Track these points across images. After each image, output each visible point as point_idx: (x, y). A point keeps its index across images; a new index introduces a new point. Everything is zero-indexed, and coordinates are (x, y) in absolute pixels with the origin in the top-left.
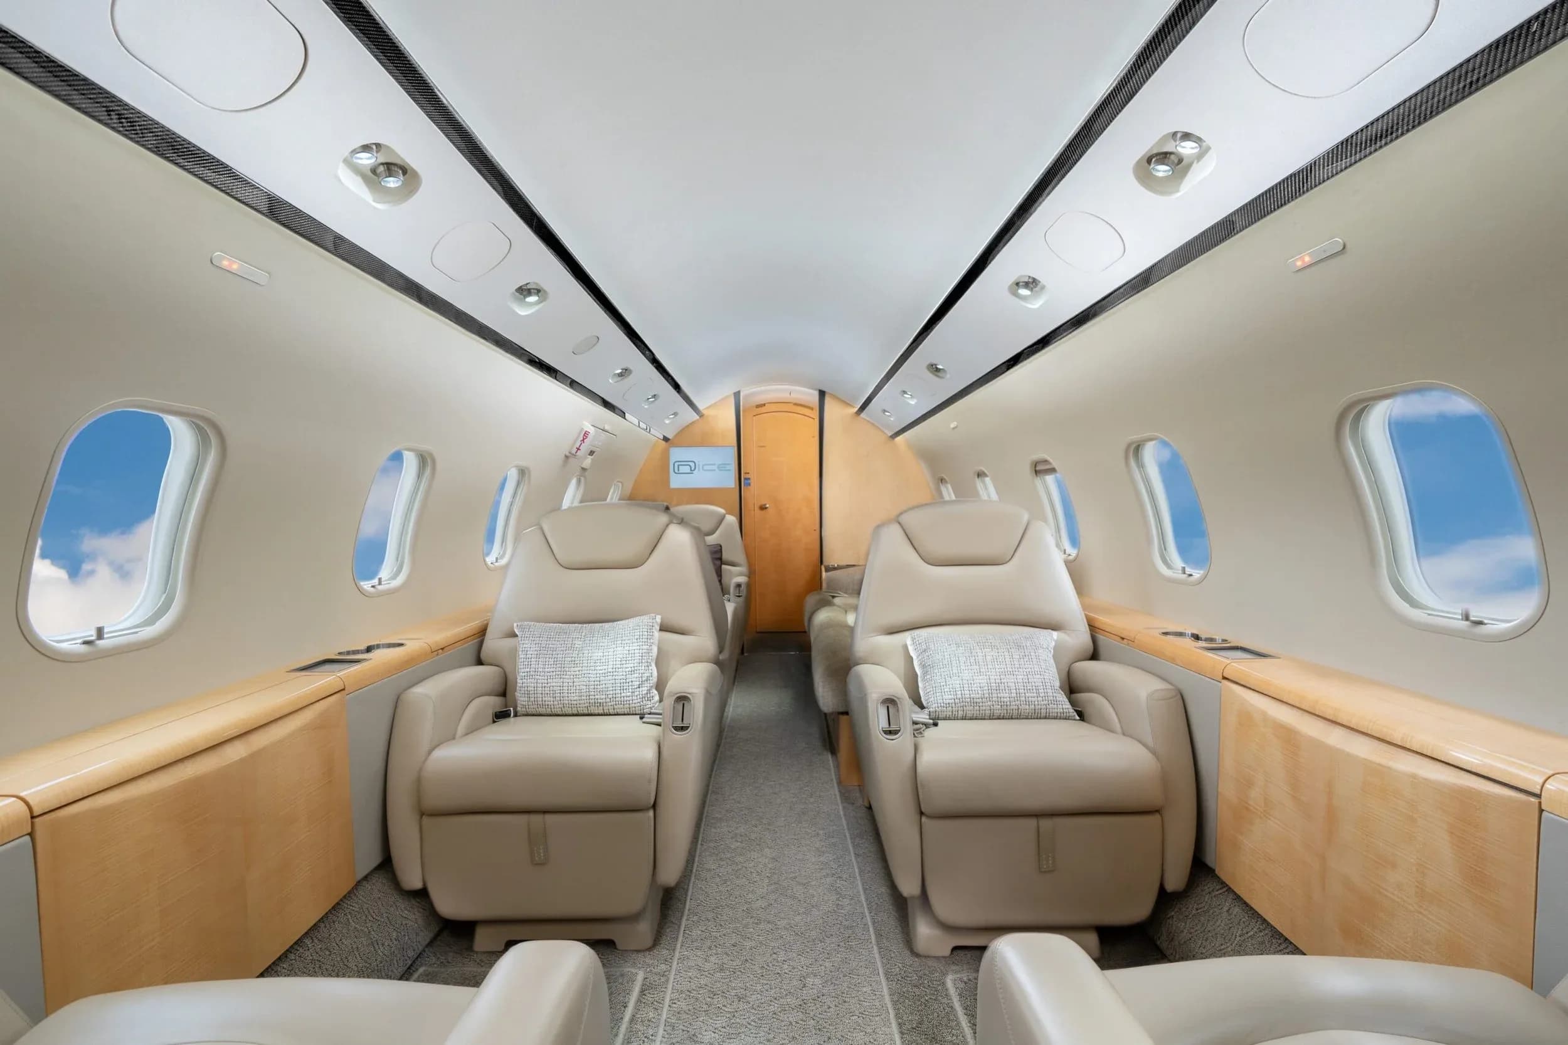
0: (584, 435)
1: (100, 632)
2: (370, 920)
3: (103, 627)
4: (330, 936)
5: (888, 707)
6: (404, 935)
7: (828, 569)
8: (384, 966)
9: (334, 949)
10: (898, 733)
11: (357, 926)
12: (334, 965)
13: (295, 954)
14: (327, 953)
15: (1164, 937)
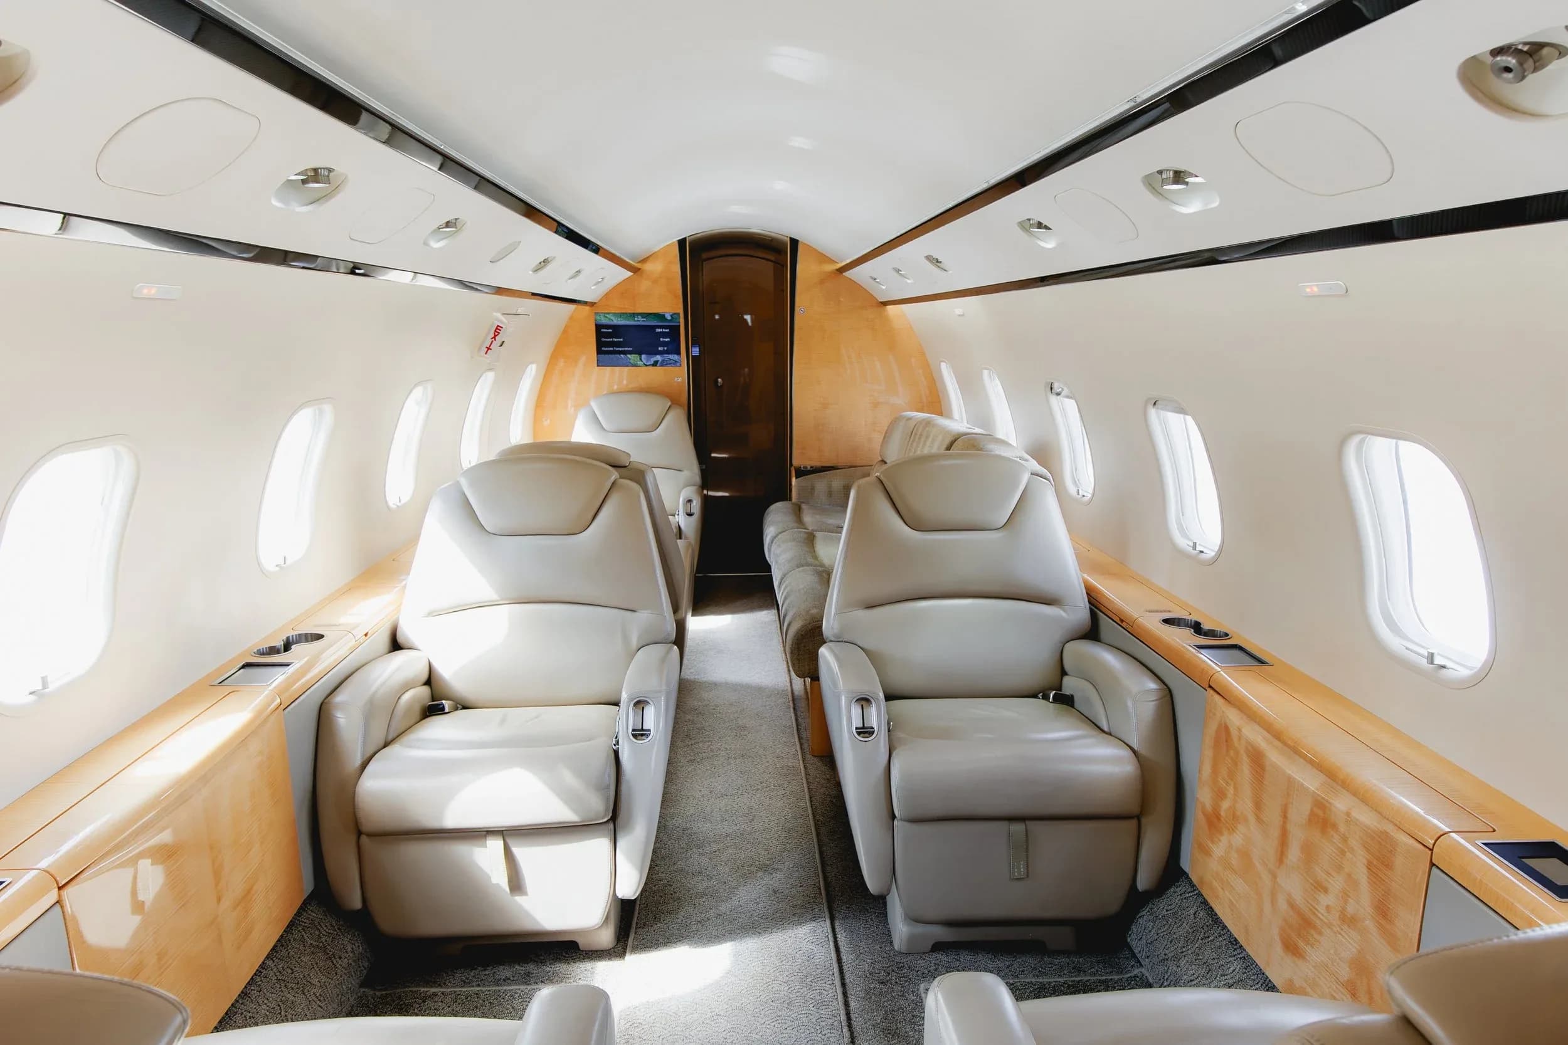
0: (495, 331)
1: (45, 682)
2: (323, 935)
3: (46, 677)
4: (288, 954)
5: (862, 706)
6: (359, 946)
7: (801, 473)
8: (344, 980)
9: (295, 967)
10: (873, 734)
11: (312, 942)
12: (298, 983)
13: (259, 976)
14: (290, 971)
15: (1134, 936)
